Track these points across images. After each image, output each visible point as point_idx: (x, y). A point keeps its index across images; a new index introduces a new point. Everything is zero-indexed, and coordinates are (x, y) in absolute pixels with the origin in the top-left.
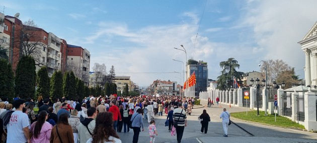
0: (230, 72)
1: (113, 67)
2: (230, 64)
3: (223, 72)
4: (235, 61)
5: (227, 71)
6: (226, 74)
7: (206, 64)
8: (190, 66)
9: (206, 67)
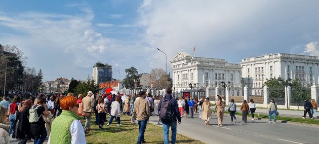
0: (132, 76)
1: (41, 70)
2: (132, 71)
3: (127, 76)
4: (135, 69)
5: (130, 76)
6: (129, 78)
7: (111, 67)
8: (98, 68)
9: (111, 69)
